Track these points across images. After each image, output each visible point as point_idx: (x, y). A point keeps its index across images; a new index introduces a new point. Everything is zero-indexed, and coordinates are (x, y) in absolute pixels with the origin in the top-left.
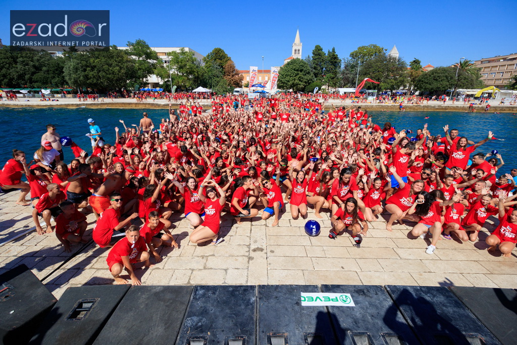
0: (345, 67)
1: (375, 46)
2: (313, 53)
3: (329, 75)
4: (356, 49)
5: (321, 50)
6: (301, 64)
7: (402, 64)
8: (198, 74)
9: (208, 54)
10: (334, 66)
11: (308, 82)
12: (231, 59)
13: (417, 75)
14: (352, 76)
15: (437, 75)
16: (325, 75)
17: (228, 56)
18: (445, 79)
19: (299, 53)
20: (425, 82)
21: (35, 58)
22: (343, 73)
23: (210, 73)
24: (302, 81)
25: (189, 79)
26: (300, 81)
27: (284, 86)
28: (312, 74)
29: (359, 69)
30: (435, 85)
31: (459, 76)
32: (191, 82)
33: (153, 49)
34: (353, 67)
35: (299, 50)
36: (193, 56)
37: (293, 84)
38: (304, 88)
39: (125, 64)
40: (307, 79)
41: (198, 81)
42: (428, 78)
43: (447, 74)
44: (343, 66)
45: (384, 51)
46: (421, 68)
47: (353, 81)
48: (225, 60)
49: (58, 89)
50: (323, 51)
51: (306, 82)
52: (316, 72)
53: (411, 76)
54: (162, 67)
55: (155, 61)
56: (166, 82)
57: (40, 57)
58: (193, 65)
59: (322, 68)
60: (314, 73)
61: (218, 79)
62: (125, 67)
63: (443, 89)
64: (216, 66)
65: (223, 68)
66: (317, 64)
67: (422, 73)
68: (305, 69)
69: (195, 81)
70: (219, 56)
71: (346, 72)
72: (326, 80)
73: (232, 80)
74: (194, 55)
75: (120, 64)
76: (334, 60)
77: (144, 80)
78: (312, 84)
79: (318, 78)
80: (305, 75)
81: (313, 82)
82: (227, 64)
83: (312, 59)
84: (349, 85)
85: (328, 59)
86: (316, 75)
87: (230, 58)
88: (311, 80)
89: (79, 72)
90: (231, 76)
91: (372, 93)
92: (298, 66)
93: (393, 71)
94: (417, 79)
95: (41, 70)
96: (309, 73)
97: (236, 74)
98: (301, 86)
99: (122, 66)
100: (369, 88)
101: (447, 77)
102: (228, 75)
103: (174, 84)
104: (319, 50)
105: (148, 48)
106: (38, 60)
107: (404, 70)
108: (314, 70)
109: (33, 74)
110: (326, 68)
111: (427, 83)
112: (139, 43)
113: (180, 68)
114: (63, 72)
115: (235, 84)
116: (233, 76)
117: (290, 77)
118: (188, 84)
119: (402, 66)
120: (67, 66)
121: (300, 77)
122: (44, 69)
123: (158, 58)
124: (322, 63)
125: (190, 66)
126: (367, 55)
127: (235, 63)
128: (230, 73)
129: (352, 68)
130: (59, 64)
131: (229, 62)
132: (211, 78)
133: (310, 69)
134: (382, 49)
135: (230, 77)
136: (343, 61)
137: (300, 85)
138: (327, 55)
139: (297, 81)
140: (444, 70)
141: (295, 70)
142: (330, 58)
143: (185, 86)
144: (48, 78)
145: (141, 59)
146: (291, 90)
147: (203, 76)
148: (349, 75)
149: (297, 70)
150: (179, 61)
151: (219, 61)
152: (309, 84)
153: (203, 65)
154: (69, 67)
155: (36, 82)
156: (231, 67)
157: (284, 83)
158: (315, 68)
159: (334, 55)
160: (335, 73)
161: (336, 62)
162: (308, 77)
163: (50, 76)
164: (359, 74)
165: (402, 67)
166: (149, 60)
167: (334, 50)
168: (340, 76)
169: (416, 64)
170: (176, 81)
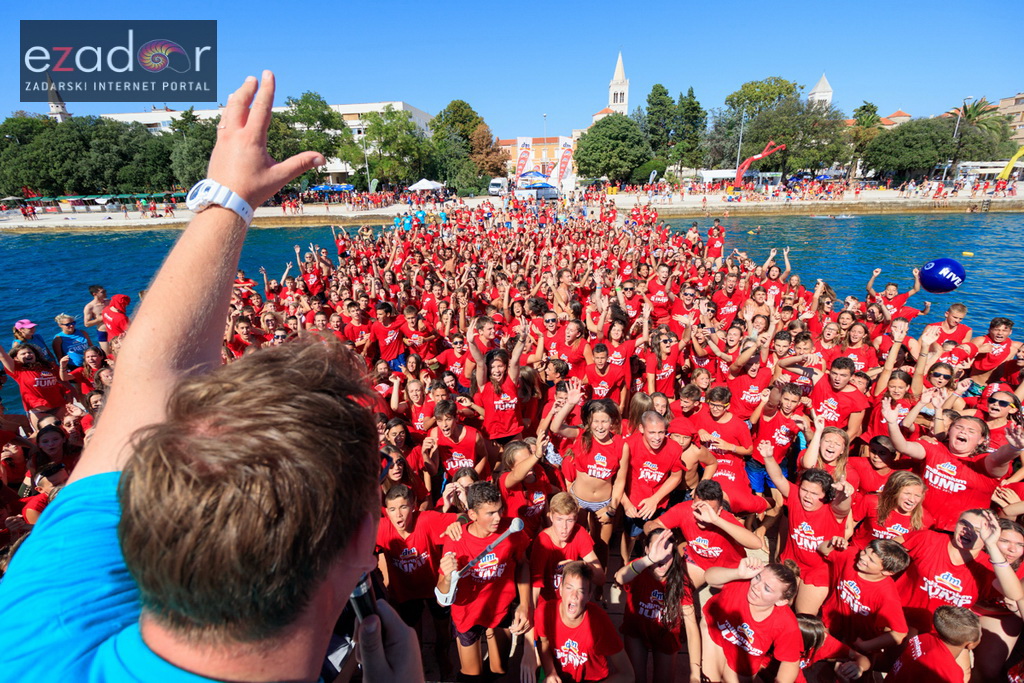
0: (716, 127)
1: (777, 81)
2: (649, 102)
3: (681, 144)
4: (738, 89)
5: (666, 94)
6: (623, 125)
7: (836, 117)
8: (420, 154)
9: (438, 113)
10: (693, 124)
11: (640, 161)
12: (485, 121)
13: (869, 137)
14: (729, 144)
15: (911, 135)
16: (673, 144)
17: (479, 115)
18: (929, 142)
19: (622, 100)
20: (885, 152)
21: (122, 137)
22: (712, 139)
23: (443, 151)
24: (625, 160)
25: (402, 164)
26: (621, 159)
27: (589, 171)
28: (646, 144)
29: (742, 130)
30: (907, 158)
31: (961, 136)
32: (407, 168)
33: (335, 108)
34: (731, 125)
35: (623, 94)
36: (409, 120)
37: (608, 165)
38: (631, 173)
39: (282, 142)
40: (635, 156)
41: (419, 167)
42: (893, 144)
43: (933, 133)
44: (710, 126)
45: (798, 90)
46: (878, 121)
47: (731, 154)
48: (472, 124)
49: (162, 194)
50: (669, 95)
51: (633, 161)
52: (656, 138)
53: (856, 139)
54: (352, 143)
55: (339, 132)
56: (359, 171)
57: (131, 135)
58: (409, 137)
59: (668, 131)
60: (650, 142)
61: (459, 162)
62: (281, 147)
63: (925, 165)
64: (454, 137)
65: (469, 140)
66: (656, 124)
67: (878, 132)
68: (630, 135)
69: (414, 168)
70: (460, 116)
71: (718, 137)
72: (676, 154)
73: (487, 162)
74: (411, 117)
75: (272, 141)
76: (692, 113)
77: (320, 168)
78: (646, 165)
79: (660, 151)
80: (632, 146)
81: (649, 160)
82: (476, 132)
83: (646, 113)
84: (723, 163)
85: (679, 112)
86: (655, 145)
87: (482, 119)
88: (645, 156)
89: (197, 162)
90: (484, 155)
91: (772, 178)
92: (617, 130)
93: (816, 132)
94: (869, 144)
95: (132, 159)
96: (639, 142)
97: (493, 150)
98: (623, 170)
99: (276, 146)
100: (765, 169)
101: (932, 138)
102: (478, 153)
103: (373, 175)
104: (661, 94)
105: (326, 107)
106: (126, 141)
107: (838, 128)
108: (650, 136)
109: (118, 167)
110: (675, 130)
111: (890, 153)
112: (308, 98)
113: (386, 144)
114: (170, 162)
115: (492, 170)
116: (488, 154)
117: (602, 152)
118: (401, 174)
119: (835, 121)
120: (176, 150)
121: (621, 152)
122: (137, 157)
123: (344, 126)
124: (667, 121)
125: (404, 139)
126: (762, 98)
127: (490, 128)
128: (482, 149)
129: (730, 128)
130: (162, 147)
131: (479, 127)
132: (445, 160)
133: (642, 133)
134: (795, 85)
135: (482, 157)
136: (710, 115)
137: (621, 167)
138: (676, 103)
139: (615, 160)
140: (927, 125)
141: (610, 138)
142: (683, 110)
143: (397, 177)
144: (145, 173)
145: (312, 128)
146: (604, 178)
147: (429, 156)
148: (723, 143)
149: (616, 138)
150: (384, 129)
151: (459, 127)
152: (641, 164)
153: (430, 134)
154: (181, 153)
155: (124, 182)
156: (484, 137)
157: (589, 165)
158: (653, 131)
159: (691, 103)
160: (696, 139)
161: (696, 117)
162: (638, 151)
163: (149, 169)
164: (743, 141)
165: (834, 123)
166: (327, 131)
167: (691, 93)
168: (705, 145)
169: (867, 114)
170: (377, 170)
